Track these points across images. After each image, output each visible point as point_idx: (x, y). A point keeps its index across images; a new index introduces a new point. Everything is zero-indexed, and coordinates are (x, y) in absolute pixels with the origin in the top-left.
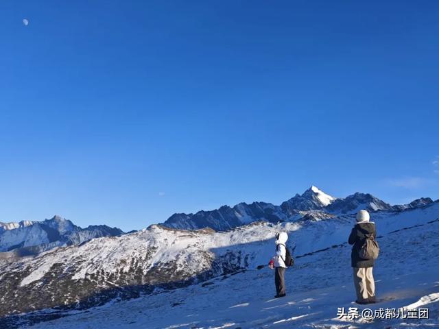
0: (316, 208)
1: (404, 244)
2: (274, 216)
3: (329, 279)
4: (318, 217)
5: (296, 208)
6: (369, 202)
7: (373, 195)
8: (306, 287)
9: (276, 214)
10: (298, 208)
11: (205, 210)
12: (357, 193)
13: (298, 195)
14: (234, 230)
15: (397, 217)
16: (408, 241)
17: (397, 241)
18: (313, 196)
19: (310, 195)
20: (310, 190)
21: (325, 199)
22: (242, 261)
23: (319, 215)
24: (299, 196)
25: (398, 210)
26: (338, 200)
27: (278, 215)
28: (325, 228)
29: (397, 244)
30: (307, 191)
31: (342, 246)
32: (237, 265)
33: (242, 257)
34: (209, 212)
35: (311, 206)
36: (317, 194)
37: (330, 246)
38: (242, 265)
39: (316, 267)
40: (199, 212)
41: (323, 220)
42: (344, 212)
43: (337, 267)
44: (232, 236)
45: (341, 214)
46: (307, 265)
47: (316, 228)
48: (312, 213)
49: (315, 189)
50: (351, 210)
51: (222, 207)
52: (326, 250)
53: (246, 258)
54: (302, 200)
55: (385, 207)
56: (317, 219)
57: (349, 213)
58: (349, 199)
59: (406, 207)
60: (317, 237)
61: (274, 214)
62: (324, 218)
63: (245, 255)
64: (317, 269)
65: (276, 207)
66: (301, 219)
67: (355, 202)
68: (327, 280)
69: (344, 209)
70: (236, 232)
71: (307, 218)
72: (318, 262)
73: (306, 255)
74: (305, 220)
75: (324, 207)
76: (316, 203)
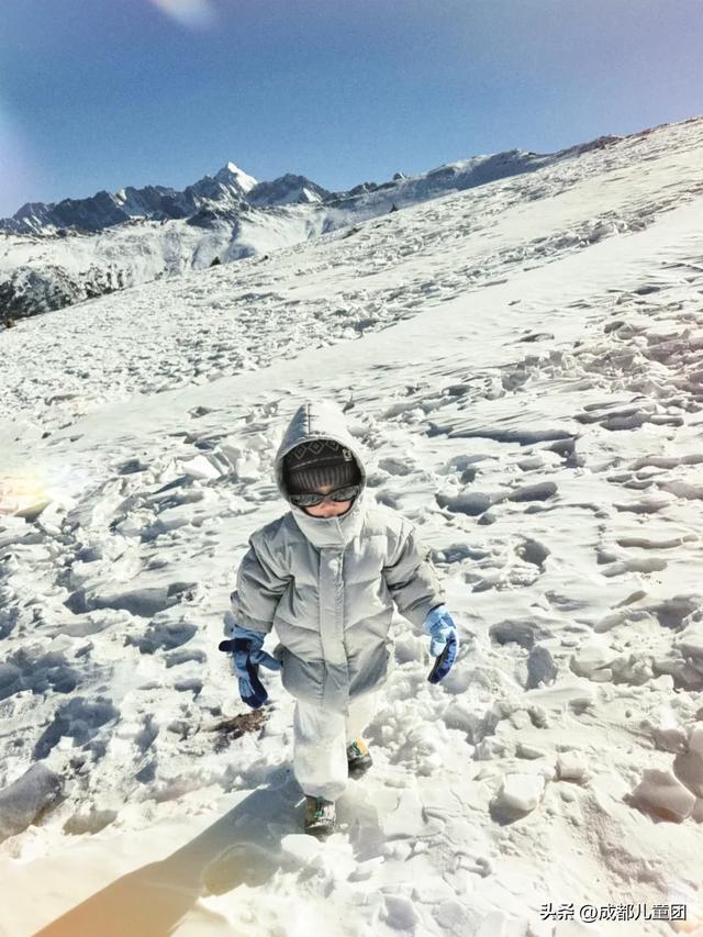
2: (176, 207)
5: (206, 196)
6: (303, 187)
7: (308, 177)
9: (179, 204)
10: (208, 195)
11: (74, 198)
12: (287, 175)
13: (207, 178)
14: (100, 233)
18: (230, 177)
19: (225, 176)
20: (226, 170)
21: (247, 182)
22: (114, 279)
24: (209, 179)
26: (264, 184)
27: (181, 206)
30: (222, 170)
32: (107, 285)
33: (113, 273)
34: (79, 202)
36: (235, 175)
38: (115, 285)
40: (65, 201)
44: (98, 242)
49: (232, 168)
51: (99, 194)
53: (120, 275)
54: (213, 184)
58: (277, 183)
61: (175, 204)
63: (118, 270)
65: (179, 193)
67: (285, 188)
70: (103, 235)
75: (245, 194)
76: (233, 189)
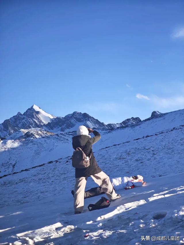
0: (37, 126)
1: (112, 159)
3: (41, 192)
4: (38, 134)
5: (17, 126)
6: (86, 120)
8: (18, 201)
10: (19, 126)
12: (75, 112)
13: (19, 114)
15: (110, 135)
16: (115, 156)
17: (106, 157)
18: (34, 114)
19: (31, 113)
20: (32, 109)
23: (40, 132)
24: (21, 114)
25: (111, 128)
26: (58, 118)
28: (45, 145)
29: (106, 159)
30: (29, 109)
31: (57, 161)
35: (32, 124)
36: (38, 112)
37: (46, 162)
39: (30, 182)
41: (43, 138)
42: (62, 130)
43: (50, 181)
45: (59, 132)
46: (21, 181)
47: (36, 146)
48: (32, 130)
49: (36, 108)
50: (68, 128)
52: (42, 165)
54: (24, 118)
55: (100, 126)
56: (37, 137)
57: (67, 131)
58: (68, 118)
59: (118, 126)
60: (37, 153)
62: (43, 135)
64: (31, 184)
66: (22, 137)
67: (73, 121)
68: (39, 194)
69: (63, 127)
71: (28, 135)
72: (34, 178)
73: (22, 171)
74: (25, 138)
75: (44, 125)
76: (36, 121)
